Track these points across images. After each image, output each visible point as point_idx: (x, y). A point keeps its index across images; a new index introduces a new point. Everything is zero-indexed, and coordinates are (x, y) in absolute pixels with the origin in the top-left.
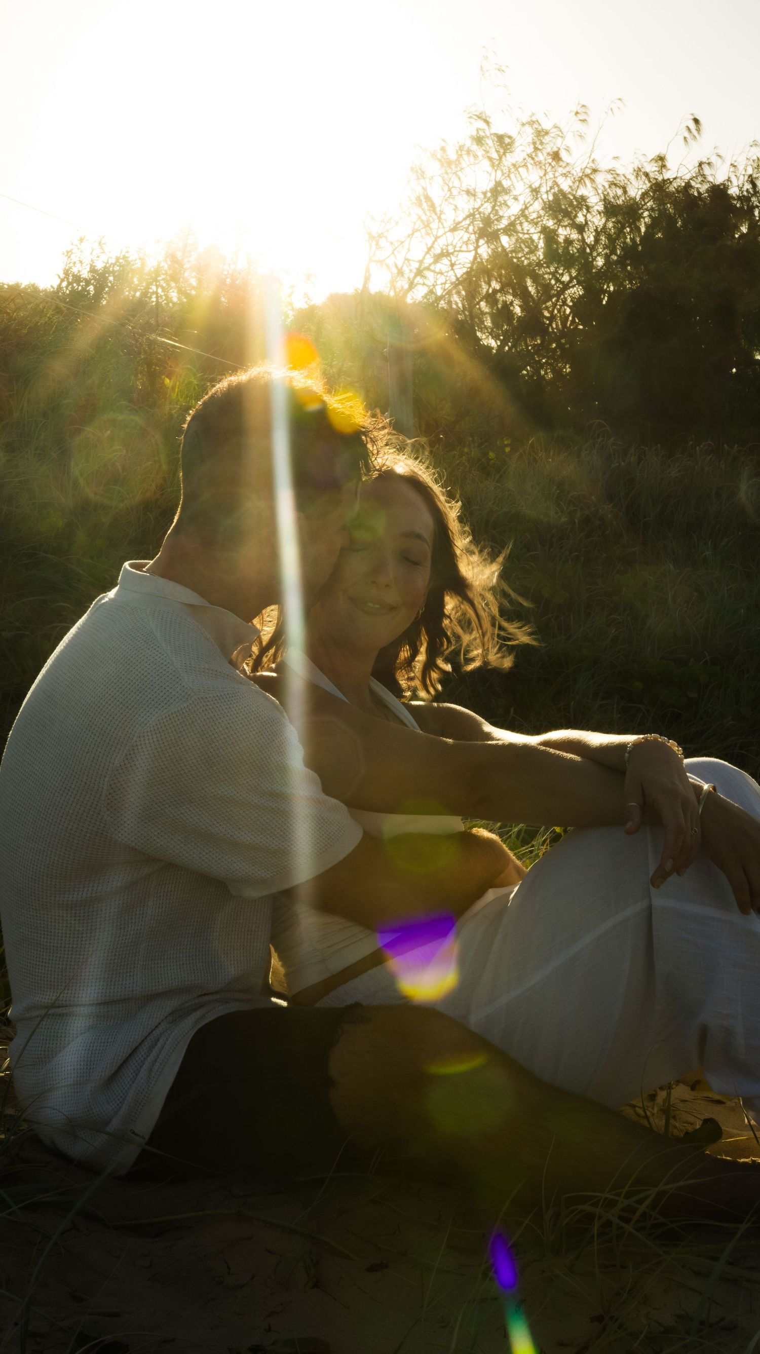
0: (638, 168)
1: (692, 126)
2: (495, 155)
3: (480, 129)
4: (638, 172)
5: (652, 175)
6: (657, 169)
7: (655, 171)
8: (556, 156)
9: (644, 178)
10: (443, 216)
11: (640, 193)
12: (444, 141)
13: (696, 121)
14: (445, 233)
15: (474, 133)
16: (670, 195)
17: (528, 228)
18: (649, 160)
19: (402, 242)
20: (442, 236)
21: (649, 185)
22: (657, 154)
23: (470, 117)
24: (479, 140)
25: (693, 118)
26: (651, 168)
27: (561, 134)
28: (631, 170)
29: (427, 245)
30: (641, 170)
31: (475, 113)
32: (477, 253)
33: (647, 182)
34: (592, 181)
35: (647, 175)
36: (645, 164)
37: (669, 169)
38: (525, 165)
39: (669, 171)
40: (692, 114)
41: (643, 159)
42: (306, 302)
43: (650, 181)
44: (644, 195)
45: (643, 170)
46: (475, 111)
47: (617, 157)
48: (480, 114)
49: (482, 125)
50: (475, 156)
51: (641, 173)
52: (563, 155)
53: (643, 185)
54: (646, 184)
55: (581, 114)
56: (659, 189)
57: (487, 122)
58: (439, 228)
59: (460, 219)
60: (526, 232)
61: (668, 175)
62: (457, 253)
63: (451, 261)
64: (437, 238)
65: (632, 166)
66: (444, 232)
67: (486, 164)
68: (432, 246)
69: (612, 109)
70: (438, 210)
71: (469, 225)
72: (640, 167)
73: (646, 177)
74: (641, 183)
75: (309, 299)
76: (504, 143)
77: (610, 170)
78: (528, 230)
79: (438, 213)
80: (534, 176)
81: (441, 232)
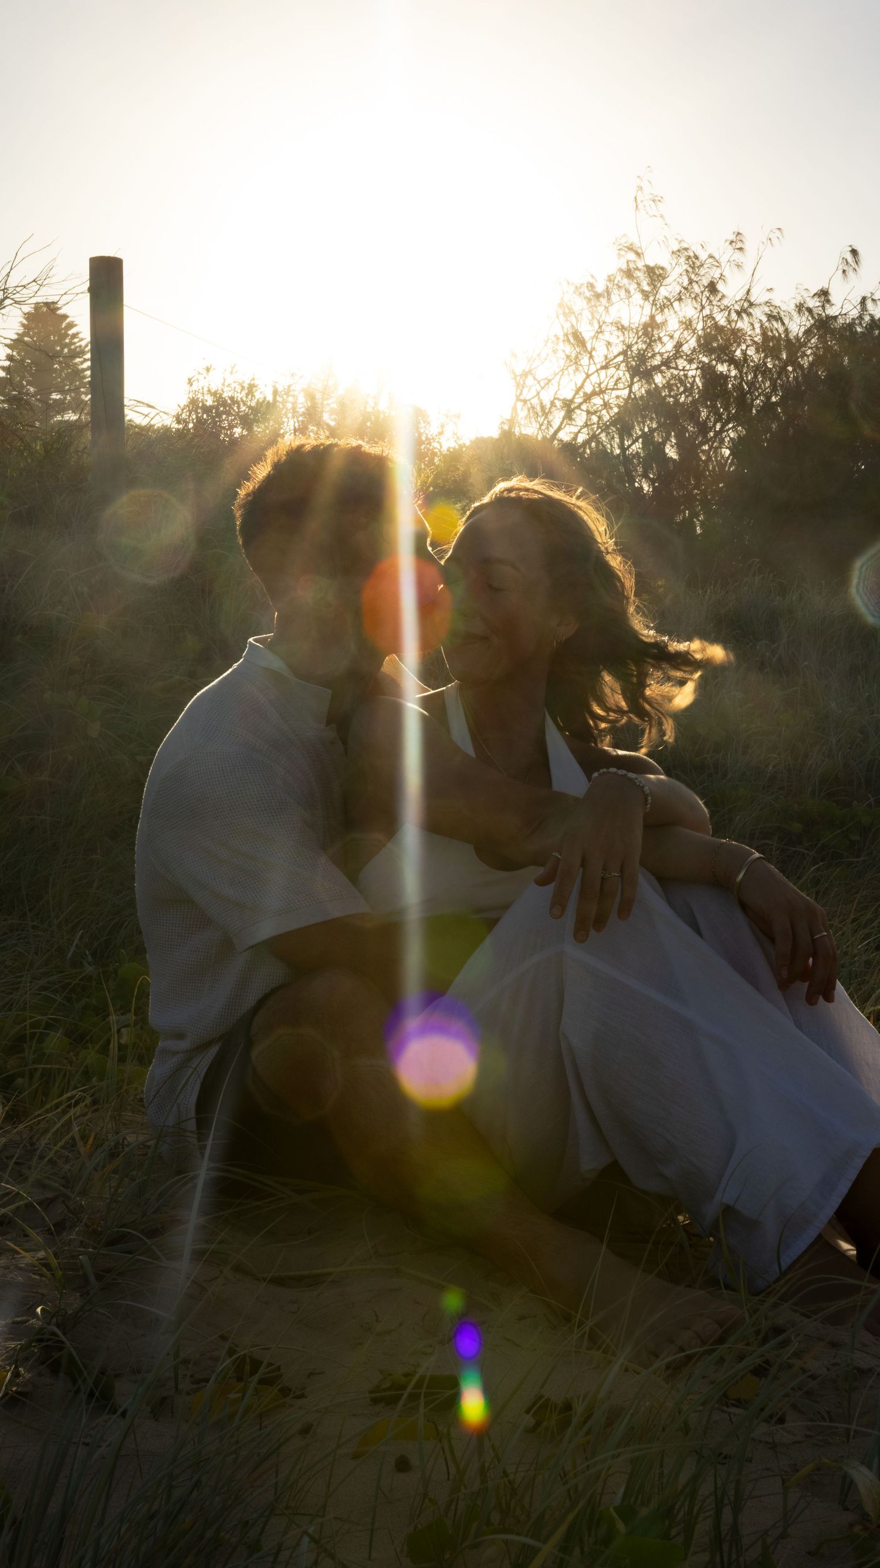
0: (800, 303)
1: (849, 257)
2: (647, 288)
3: (631, 261)
4: (800, 308)
5: (815, 311)
6: (820, 304)
7: (819, 306)
8: (712, 288)
9: (807, 314)
10: (594, 353)
11: (803, 329)
12: (592, 276)
13: (854, 252)
14: (597, 371)
15: (624, 267)
16: (833, 332)
17: (684, 365)
18: (812, 295)
19: (550, 381)
20: (593, 373)
21: (812, 322)
22: (820, 288)
23: (620, 249)
24: (629, 274)
25: (850, 249)
26: (813, 303)
27: (717, 264)
28: (793, 306)
29: (576, 385)
30: (803, 306)
31: (625, 245)
32: (631, 391)
33: (810, 318)
34: (749, 315)
35: (810, 310)
36: (808, 299)
37: (833, 304)
38: (680, 299)
39: (833, 306)
40: (850, 246)
41: (805, 294)
42: (455, 441)
43: (813, 317)
44: (808, 332)
45: (806, 306)
46: (625, 243)
47: (771, 289)
48: (631, 245)
49: (632, 256)
50: (627, 291)
51: (804, 309)
52: (720, 286)
53: (806, 322)
54: (809, 320)
55: (737, 242)
56: (823, 325)
57: (638, 254)
58: (590, 364)
59: (611, 356)
60: (681, 368)
61: (831, 311)
62: (610, 391)
63: (604, 400)
64: (588, 376)
65: (794, 301)
66: (596, 369)
67: (638, 297)
68: (582, 387)
69: (770, 239)
70: (589, 347)
71: (622, 362)
72: (802, 302)
73: (809, 313)
74: (804, 319)
75: (458, 438)
76: (656, 275)
77: (767, 302)
78: (684, 367)
79: (589, 349)
80: (688, 310)
81: (593, 369)
